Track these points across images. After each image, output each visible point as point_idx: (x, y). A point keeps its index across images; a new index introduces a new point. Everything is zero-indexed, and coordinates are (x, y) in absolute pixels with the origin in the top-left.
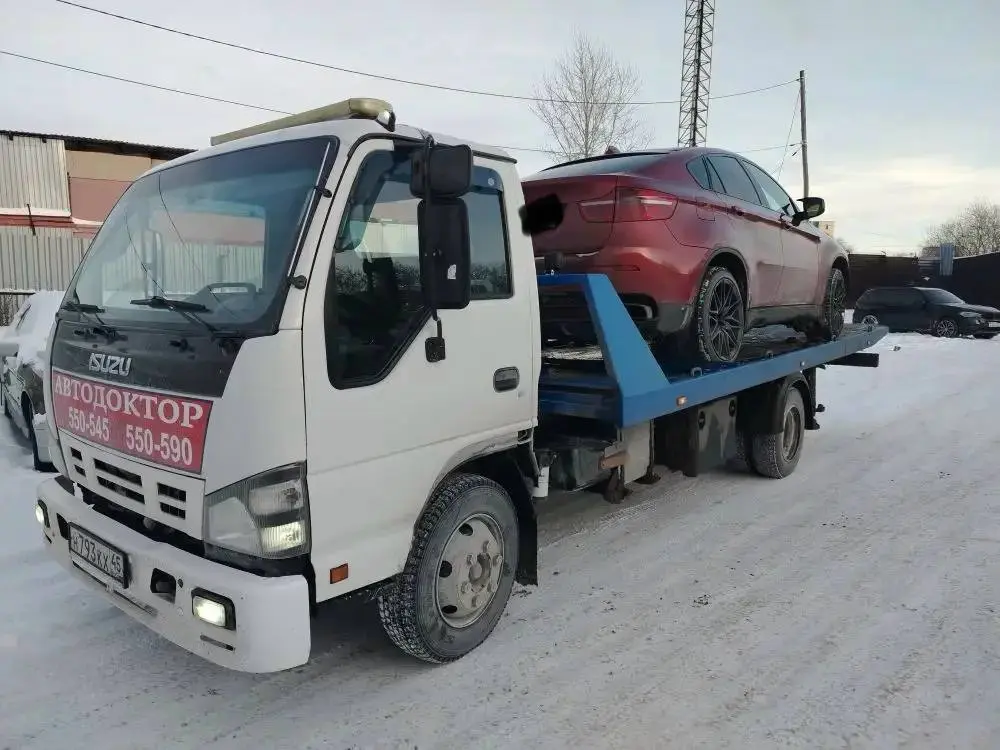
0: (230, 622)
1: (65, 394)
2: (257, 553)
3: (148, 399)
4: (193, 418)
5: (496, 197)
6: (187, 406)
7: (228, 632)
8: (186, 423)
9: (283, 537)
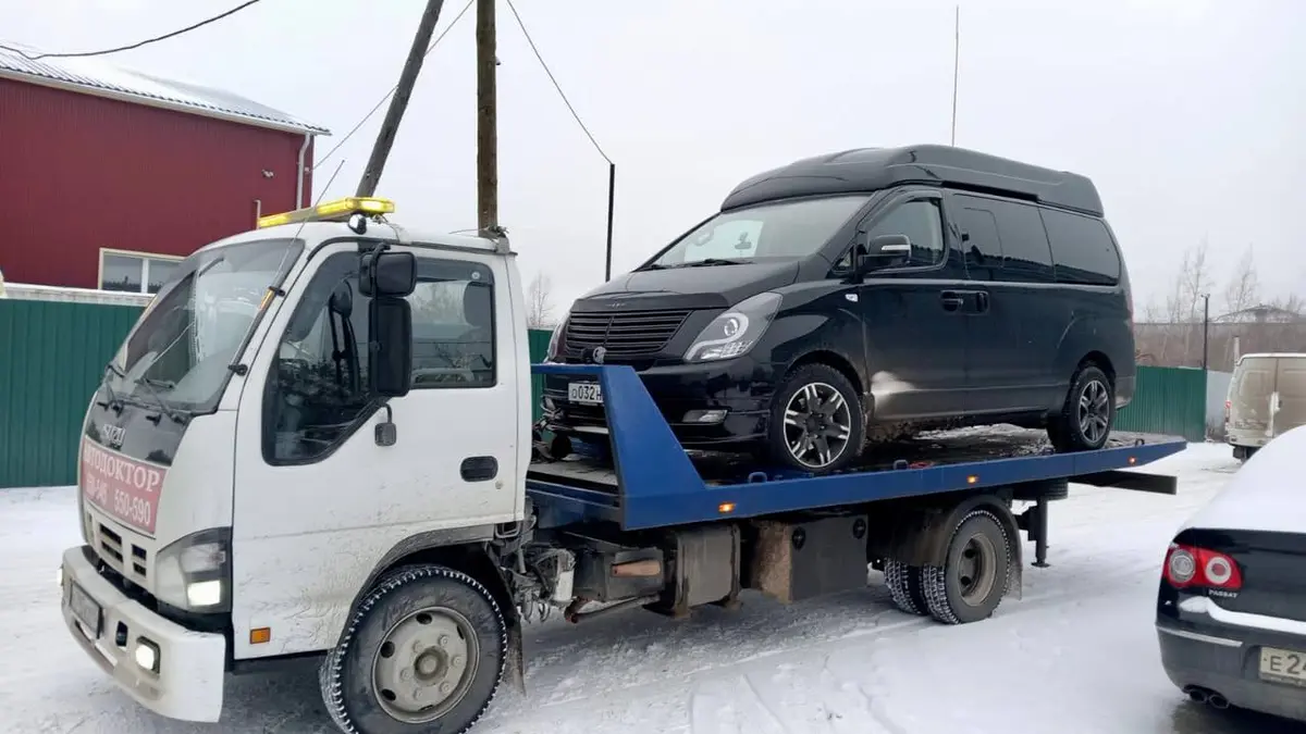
0: (157, 667)
2: (185, 608)
3: (130, 465)
4: (153, 484)
5: (486, 291)
6: (151, 473)
7: (153, 677)
8: (149, 489)
9: (206, 595)
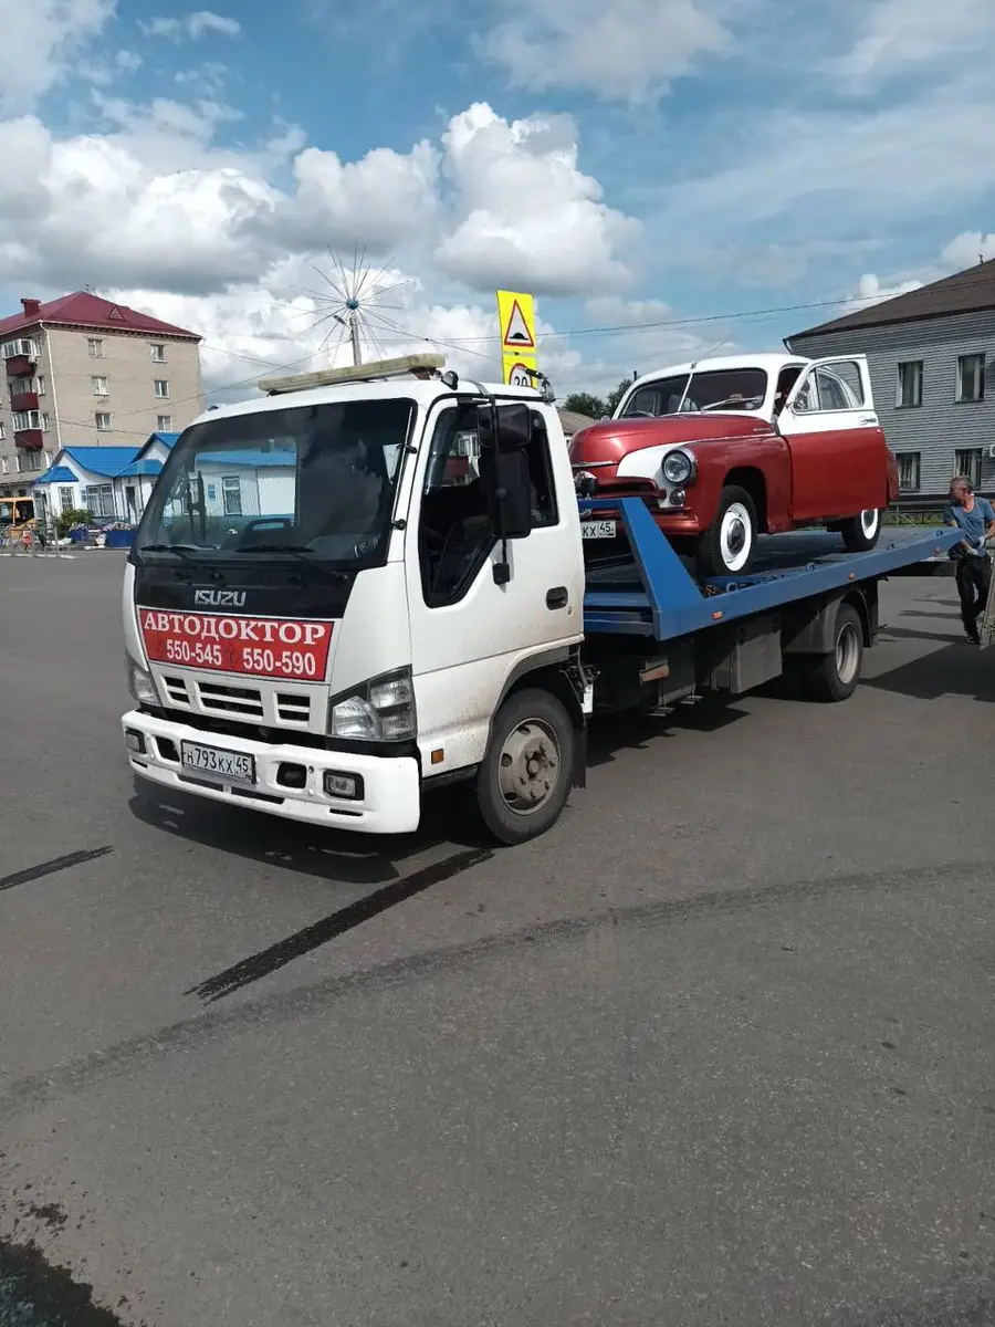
0: (360, 791)
1: (160, 629)
2: (377, 739)
3: (267, 625)
4: (315, 636)
6: (309, 627)
8: (308, 641)
